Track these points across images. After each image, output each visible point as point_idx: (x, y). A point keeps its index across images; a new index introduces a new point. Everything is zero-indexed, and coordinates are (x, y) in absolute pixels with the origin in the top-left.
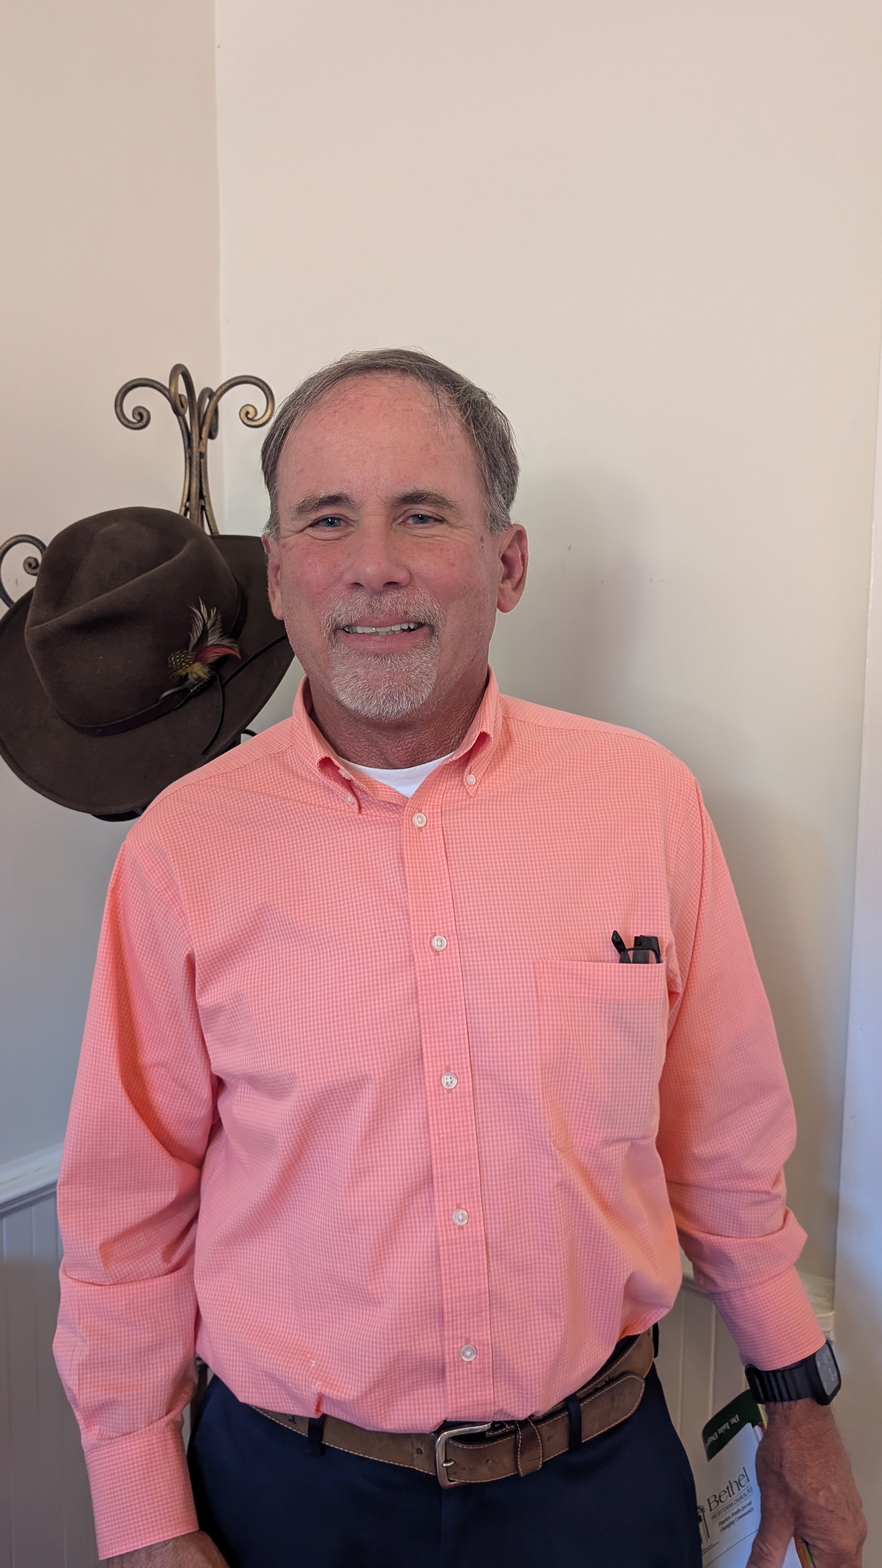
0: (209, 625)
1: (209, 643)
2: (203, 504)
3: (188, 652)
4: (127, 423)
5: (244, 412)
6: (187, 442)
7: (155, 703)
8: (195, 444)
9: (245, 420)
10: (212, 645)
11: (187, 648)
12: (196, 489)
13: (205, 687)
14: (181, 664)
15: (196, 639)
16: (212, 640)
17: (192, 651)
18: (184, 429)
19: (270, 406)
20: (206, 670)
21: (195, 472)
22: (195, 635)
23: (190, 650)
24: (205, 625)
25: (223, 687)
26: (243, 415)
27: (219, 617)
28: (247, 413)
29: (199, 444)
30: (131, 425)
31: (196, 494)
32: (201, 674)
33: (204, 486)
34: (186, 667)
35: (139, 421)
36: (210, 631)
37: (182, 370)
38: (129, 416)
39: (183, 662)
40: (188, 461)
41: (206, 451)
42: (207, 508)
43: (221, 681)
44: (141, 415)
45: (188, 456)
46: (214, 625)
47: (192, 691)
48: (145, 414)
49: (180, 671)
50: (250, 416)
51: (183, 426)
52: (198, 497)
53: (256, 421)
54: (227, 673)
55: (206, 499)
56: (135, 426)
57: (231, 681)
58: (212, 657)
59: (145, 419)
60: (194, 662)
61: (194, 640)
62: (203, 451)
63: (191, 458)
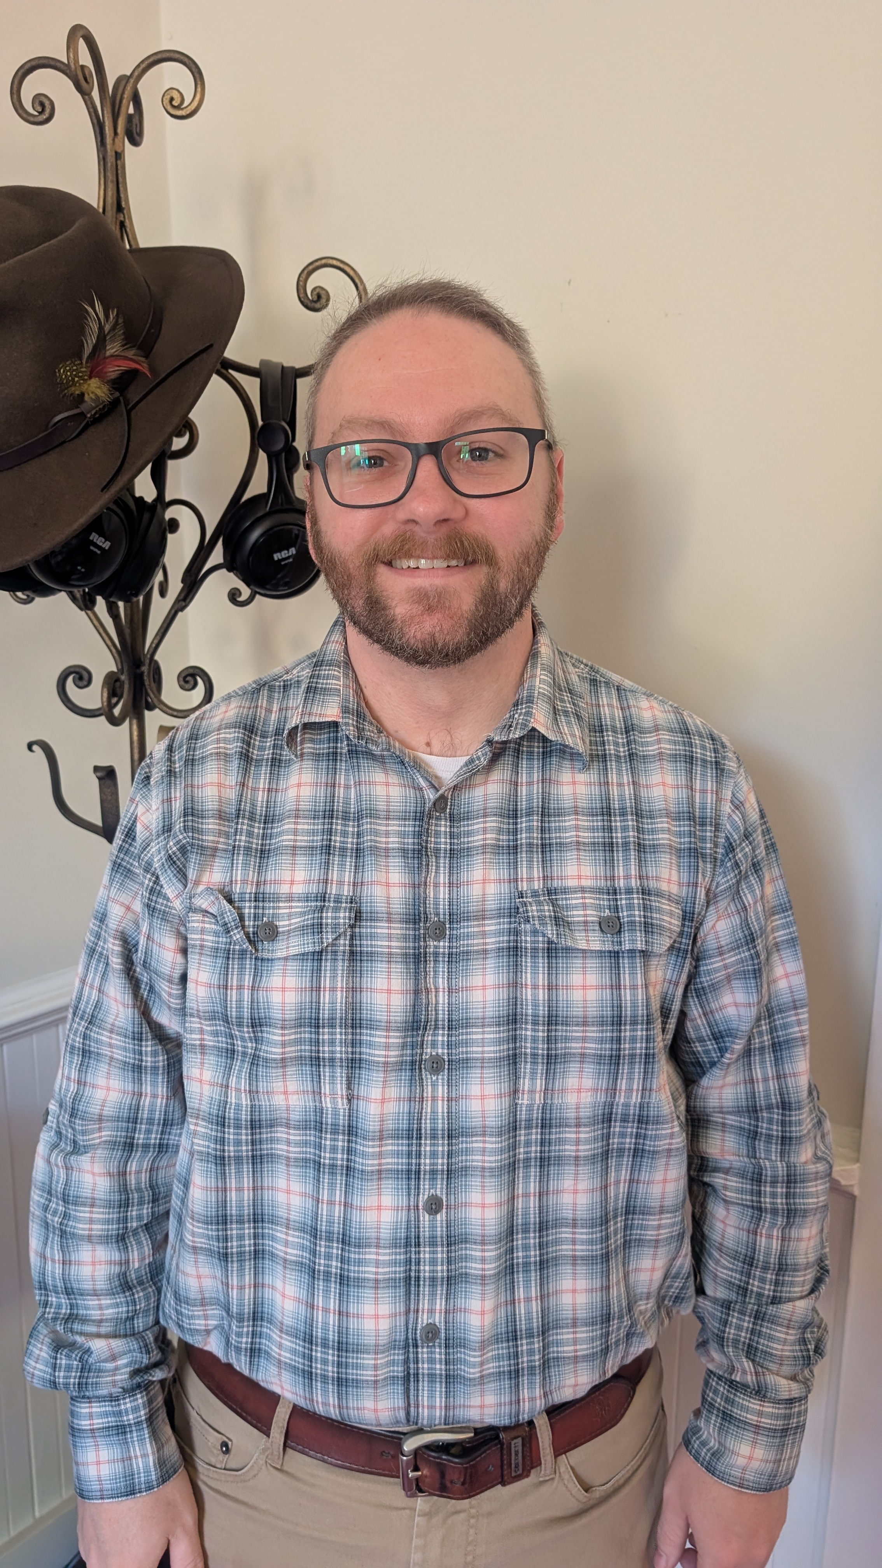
0: (107, 328)
1: (108, 353)
2: (122, 219)
3: (82, 363)
4: (25, 116)
5: (168, 97)
6: (99, 139)
7: (46, 430)
8: (109, 140)
9: (169, 108)
10: (112, 356)
11: (81, 359)
12: (112, 198)
13: (106, 411)
14: (73, 379)
15: (91, 347)
16: (112, 348)
17: (87, 362)
18: (95, 121)
19: (199, 89)
20: (105, 388)
21: (111, 176)
22: (89, 341)
23: (84, 362)
24: (101, 328)
25: (129, 413)
26: (166, 102)
27: (121, 321)
28: (172, 99)
29: (114, 140)
30: (32, 119)
31: (112, 203)
32: (99, 392)
33: (122, 196)
34: (80, 384)
35: (40, 113)
36: (108, 337)
37: (81, 33)
38: (28, 106)
39: (75, 376)
40: (102, 163)
41: (123, 151)
42: (127, 223)
43: (126, 406)
44: (42, 105)
45: (101, 156)
46: (113, 328)
47: (89, 415)
48: (47, 103)
49: (73, 388)
50: (175, 103)
51: (94, 118)
52: (115, 209)
53: (182, 109)
54: (134, 394)
55: (125, 212)
56: (36, 120)
57: (139, 405)
58: (113, 370)
59: (48, 111)
60: (90, 378)
61: (88, 350)
62: (119, 151)
63: (104, 159)
